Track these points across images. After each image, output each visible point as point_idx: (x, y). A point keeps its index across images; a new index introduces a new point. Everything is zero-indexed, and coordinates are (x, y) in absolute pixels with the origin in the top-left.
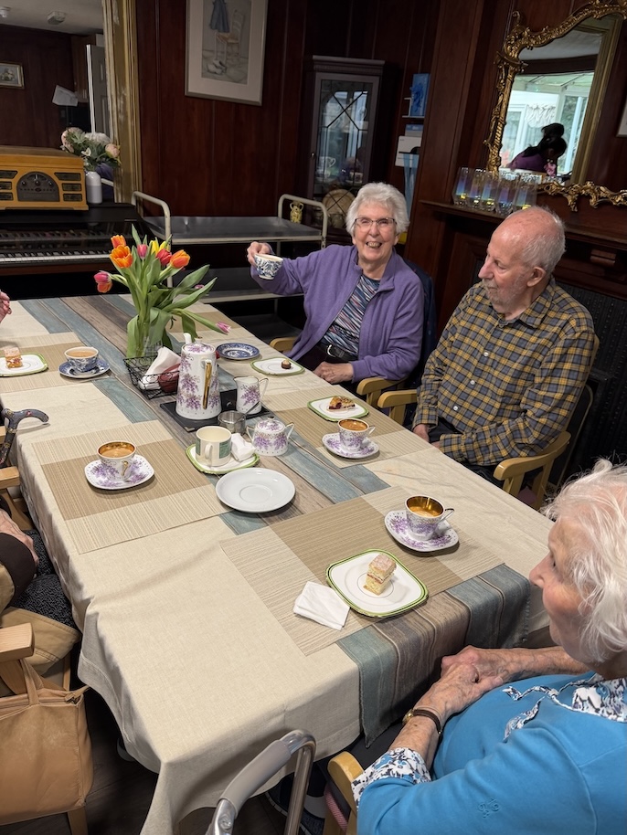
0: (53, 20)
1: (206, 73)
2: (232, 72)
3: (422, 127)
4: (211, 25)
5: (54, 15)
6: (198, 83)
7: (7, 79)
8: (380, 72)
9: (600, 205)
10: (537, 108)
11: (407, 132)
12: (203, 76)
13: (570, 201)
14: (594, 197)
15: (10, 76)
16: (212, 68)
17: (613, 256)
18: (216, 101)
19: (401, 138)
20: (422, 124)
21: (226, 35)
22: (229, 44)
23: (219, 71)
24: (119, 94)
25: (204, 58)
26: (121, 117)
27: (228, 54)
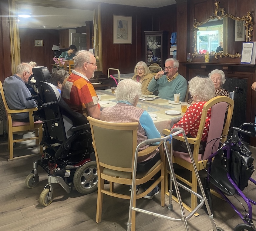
0: (58, 27)
1: (118, 38)
2: (124, 37)
3: (176, 45)
4: (119, 27)
5: (60, 26)
6: (116, 41)
7: (38, 44)
8: (163, 33)
9: (223, 57)
10: (212, 35)
11: (172, 47)
12: (117, 39)
13: (216, 57)
14: (221, 55)
15: (39, 43)
16: (119, 37)
17: (227, 67)
18: (120, 44)
19: (170, 48)
20: (176, 44)
21: (122, 29)
22: (123, 31)
23: (121, 37)
24: (97, 45)
25: (117, 35)
26: (98, 50)
27: (123, 33)
